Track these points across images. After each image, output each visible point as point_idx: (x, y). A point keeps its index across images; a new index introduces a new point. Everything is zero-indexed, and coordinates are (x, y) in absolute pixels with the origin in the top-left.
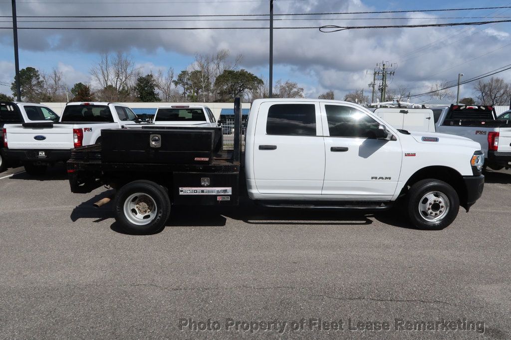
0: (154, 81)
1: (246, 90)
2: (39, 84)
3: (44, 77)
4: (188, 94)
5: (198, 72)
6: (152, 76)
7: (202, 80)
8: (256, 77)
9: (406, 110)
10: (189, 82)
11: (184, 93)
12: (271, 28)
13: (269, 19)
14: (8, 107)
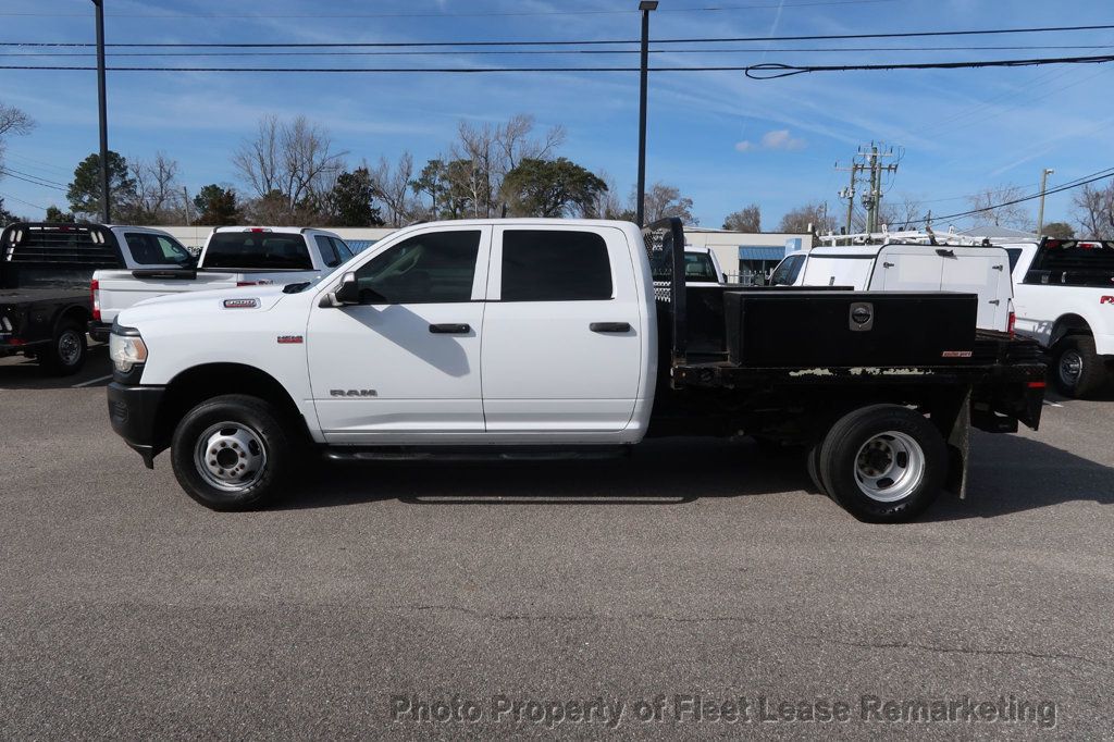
0: (371, 182)
1: (569, 202)
2: (127, 186)
3: (137, 173)
4: (442, 210)
5: (464, 163)
6: (366, 171)
7: (473, 180)
8: (590, 175)
9: (948, 249)
10: (446, 184)
11: (434, 209)
12: (644, 70)
13: (640, 49)
14: (93, 235)
